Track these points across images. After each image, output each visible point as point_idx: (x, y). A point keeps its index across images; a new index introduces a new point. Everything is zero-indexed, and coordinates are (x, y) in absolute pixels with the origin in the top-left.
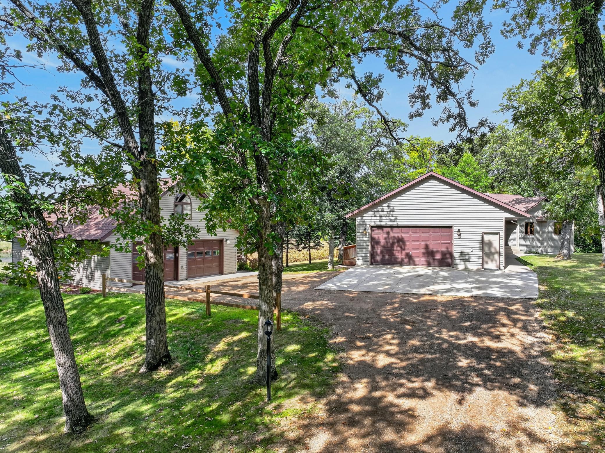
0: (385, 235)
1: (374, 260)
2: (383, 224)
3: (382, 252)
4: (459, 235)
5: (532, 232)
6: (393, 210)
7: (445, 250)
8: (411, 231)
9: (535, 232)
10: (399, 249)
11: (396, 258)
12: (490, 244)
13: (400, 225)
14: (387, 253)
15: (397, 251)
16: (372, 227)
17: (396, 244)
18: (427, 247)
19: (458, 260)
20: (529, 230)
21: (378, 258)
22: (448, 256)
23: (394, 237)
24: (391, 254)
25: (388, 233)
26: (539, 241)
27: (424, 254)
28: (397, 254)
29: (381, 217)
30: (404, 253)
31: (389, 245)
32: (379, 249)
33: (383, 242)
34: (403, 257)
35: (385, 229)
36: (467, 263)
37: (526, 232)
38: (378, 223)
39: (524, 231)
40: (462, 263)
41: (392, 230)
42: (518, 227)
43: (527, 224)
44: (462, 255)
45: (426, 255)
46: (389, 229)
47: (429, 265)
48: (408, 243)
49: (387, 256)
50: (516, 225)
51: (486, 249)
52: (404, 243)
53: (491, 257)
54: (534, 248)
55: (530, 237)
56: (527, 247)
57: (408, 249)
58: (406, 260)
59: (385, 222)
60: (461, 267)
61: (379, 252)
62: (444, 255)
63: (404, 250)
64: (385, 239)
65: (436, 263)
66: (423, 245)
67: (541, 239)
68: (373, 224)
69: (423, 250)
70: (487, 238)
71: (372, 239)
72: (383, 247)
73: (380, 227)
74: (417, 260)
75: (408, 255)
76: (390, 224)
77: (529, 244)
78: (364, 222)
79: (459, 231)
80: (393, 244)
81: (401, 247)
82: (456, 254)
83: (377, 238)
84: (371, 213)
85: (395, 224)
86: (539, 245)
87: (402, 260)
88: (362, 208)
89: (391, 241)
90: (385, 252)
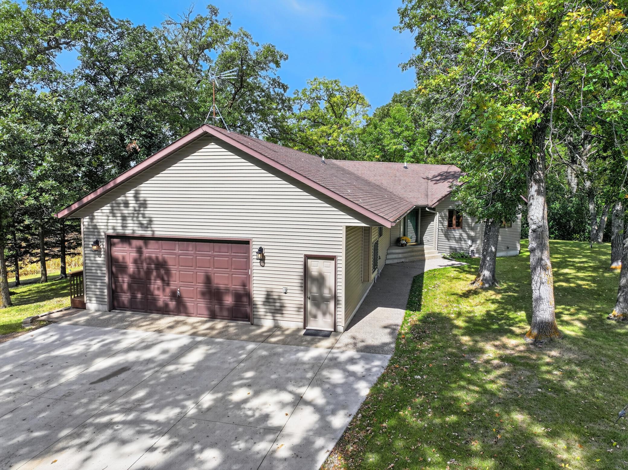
0: (134, 255)
1: (118, 301)
2: (128, 232)
3: (130, 286)
4: (262, 260)
5: (459, 225)
6: (144, 205)
7: (239, 288)
8: (177, 249)
9: (464, 224)
10: (159, 282)
11: (155, 300)
12: (320, 280)
13: (158, 234)
14: (138, 290)
15: (156, 285)
16: (109, 238)
17: (154, 273)
18: (208, 280)
19: (262, 310)
20: (454, 222)
21: (125, 298)
22: (245, 299)
23: (150, 258)
24: (147, 292)
25: (139, 251)
26: (470, 237)
27: (203, 294)
28: (156, 292)
29: (124, 218)
30: (168, 290)
31: (142, 273)
32: (125, 281)
33: (131, 268)
34: (167, 299)
35: (135, 243)
36: (278, 317)
37: (450, 225)
38: (120, 230)
39: (446, 223)
40: (269, 317)
41: (146, 244)
42: (437, 217)
43: (451, 212)
44: (269, 299)
45: (207, 297)
46: (140, 243)
47: (213, 316)
48: (174, 271)
49: (139, 296)
50: (434, 214)
51: (314, 290)
52: (168, 272)
53: (323, 306)
54: (461, 248)
55: (457, 233)
56: (451, 248)
57: (175, 284)
58: (172, 304)
59: (132, 228)
60: (268, 323)
61: (125, 286)
62: (238, 297)
63: (168, 285)
64: (135, 261)
65: (225, 313)
66: (201, 276)
67: (472, 234)
68: (110, 232)
69: (200, 287)
70: (315, 267)
71: (111, 261)
72: (132, 277)
73: (125, 239)
74: (190, 305)
75: (174, 295)
76: (140, 232)
77: (454, 244)
78: (95, 227)
79: (261, 250)
80: (148, 272)
81: (163, 280)
82: (258, 297)
83: (121, 259)
84: (106, 209)
85: (148, 234)
86: (469, 242)
87: (167, 305)
88: (85, 200)
89: (145, 266)
90: (135, 286)
